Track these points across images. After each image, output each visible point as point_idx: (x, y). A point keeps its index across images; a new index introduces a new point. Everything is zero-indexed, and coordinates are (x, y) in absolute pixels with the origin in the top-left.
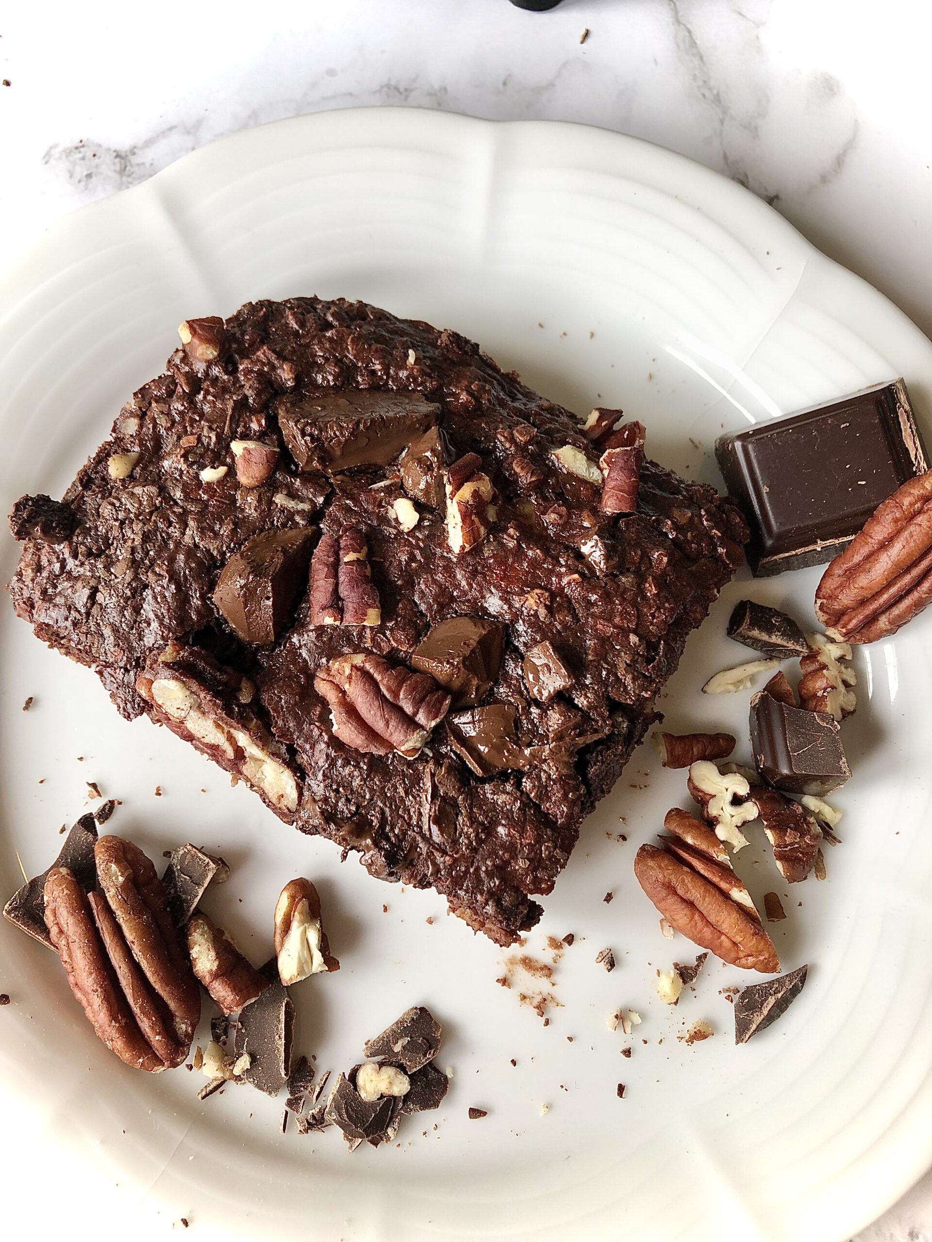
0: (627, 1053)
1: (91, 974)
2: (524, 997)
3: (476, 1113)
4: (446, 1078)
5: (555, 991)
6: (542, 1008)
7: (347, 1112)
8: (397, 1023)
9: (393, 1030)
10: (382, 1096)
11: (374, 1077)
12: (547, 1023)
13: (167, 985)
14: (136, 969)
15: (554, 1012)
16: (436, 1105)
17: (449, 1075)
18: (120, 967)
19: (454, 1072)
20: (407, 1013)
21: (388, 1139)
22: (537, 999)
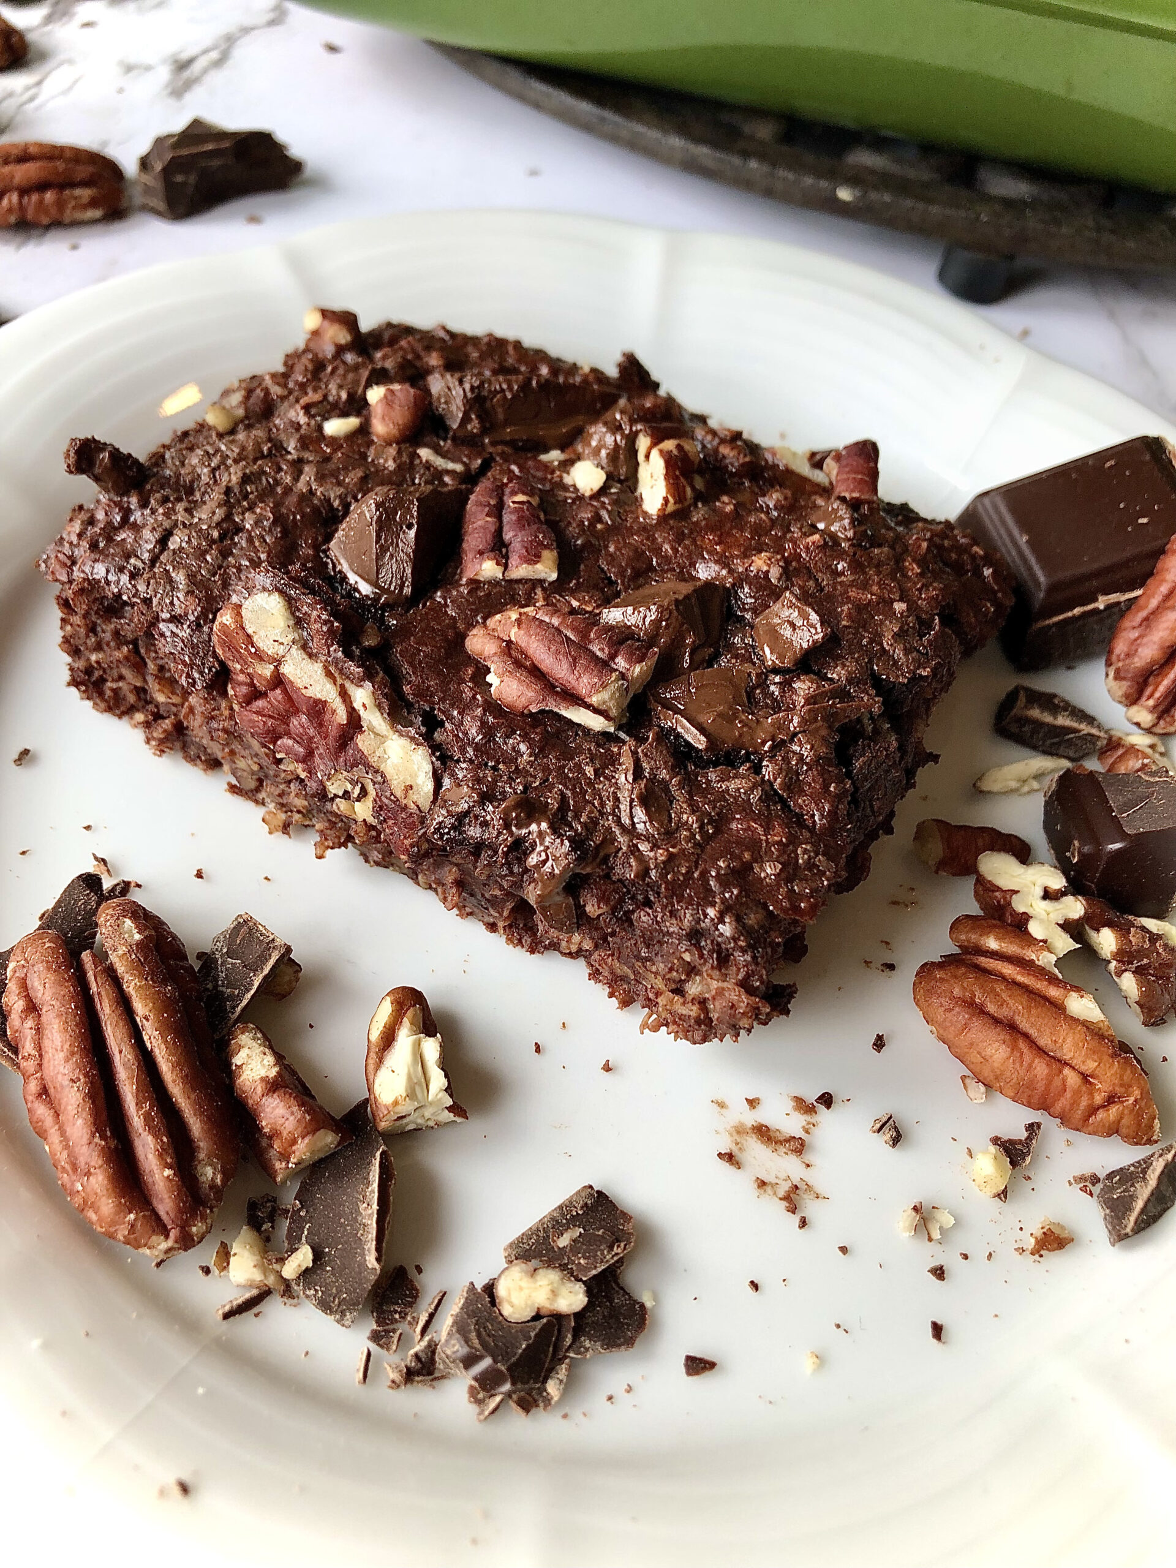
0: (939, 1273)
1: (73, 1054)
2: (762, 1184)
3: (697, 1365)
4: (642, 1306)
5: (810, 1176)
6: (792, 1199)
7: (479, 1336)
8: (560, 1207)
9: (553, 1219)
10: (537, 1317)
11: (526, 1282)
12: (803, 1223)
13: (194, 1090)
14: (146, 1060)
15: (811, 1208)
16: (630, 1342)
17: (649, 1304)
18: (121, 1052)
19: (656, 1298)
20: (578, 1193)
21: (548, 1401)
22: (784, 1188)
